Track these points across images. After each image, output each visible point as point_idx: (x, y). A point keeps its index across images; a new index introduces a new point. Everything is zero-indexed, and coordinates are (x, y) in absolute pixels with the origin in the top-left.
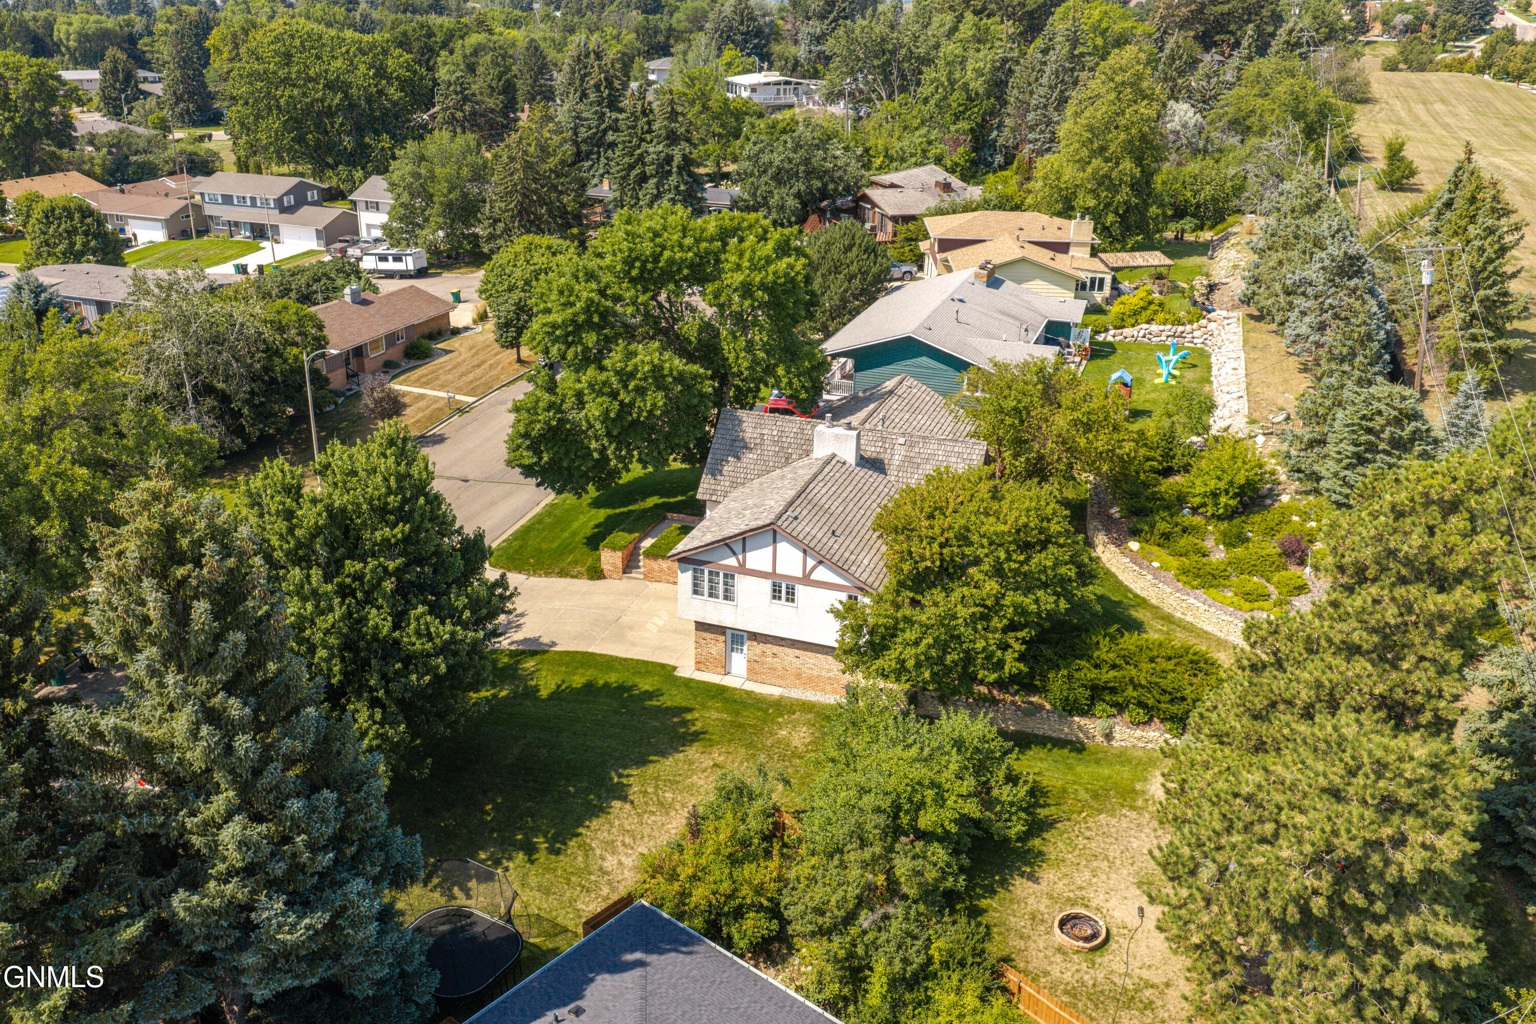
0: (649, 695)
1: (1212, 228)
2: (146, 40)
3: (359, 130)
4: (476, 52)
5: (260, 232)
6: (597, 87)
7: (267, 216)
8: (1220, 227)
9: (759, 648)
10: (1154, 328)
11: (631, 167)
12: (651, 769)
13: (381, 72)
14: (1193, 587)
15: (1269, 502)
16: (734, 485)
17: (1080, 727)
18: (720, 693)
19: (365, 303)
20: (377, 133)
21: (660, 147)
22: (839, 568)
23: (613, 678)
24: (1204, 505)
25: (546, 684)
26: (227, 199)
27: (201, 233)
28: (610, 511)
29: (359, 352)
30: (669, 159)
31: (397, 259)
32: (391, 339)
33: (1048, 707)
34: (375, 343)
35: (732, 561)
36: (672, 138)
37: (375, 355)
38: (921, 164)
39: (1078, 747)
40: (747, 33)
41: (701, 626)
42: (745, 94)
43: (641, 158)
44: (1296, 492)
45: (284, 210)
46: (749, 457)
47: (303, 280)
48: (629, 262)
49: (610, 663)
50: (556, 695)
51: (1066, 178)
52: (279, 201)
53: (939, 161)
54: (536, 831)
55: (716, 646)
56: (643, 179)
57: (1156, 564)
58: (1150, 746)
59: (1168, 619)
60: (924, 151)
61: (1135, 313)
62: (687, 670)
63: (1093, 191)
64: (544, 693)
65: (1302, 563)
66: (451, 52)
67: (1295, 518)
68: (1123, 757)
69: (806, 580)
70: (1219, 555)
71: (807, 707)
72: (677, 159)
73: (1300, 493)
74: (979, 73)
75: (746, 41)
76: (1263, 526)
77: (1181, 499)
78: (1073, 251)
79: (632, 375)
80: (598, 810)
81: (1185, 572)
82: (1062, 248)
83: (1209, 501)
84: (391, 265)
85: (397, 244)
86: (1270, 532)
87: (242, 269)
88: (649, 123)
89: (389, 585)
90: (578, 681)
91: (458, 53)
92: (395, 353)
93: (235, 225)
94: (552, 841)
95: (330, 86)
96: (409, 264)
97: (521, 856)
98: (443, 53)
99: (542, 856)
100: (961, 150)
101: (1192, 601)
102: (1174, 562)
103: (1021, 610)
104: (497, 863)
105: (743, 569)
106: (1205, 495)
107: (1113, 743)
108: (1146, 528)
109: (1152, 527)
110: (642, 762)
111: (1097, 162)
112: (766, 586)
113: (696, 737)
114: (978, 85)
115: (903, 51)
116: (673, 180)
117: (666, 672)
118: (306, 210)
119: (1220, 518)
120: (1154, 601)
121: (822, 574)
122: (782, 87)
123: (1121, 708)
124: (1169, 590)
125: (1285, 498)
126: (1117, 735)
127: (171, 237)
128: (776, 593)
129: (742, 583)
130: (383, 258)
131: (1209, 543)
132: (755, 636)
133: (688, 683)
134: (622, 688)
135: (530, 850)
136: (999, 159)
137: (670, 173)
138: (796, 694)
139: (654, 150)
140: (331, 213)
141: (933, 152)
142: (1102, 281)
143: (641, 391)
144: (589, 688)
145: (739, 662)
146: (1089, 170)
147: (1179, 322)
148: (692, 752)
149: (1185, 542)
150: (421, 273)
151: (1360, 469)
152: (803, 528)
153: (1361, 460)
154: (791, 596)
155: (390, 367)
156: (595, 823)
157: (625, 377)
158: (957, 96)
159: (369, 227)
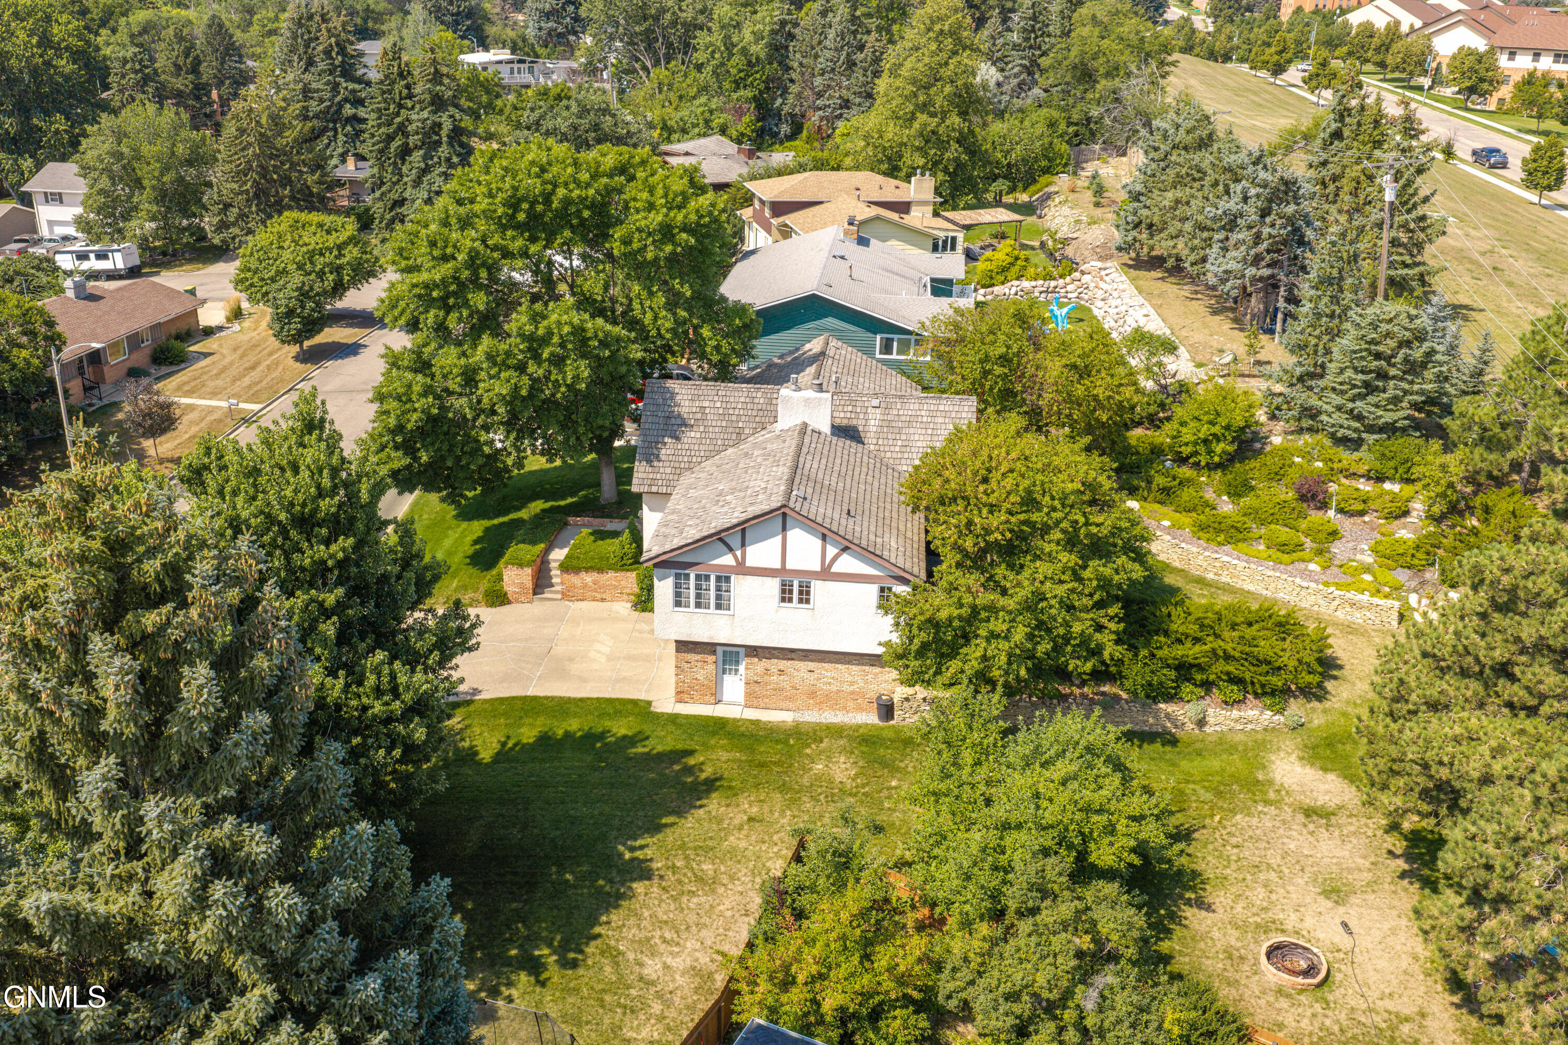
0: (631, 741)
1: (1025, 189)
3: (22, 110)
6: (327, 53)
8: (1032, 188)
9: (760, 665)
10: (1026, 284)
11: (390, 138)
12: (670, 837)
13: (45, 41)
14: (1220, 544)
15: (1258, 445)
16: (679, 472)
17: (1168, 716)
18: (719, 726)
19: (93, 298)
20: (47, 113)
21: (425, 114)
22: (869, 554)
23: (574, 725)
24: (1196, 453)
28: (487, 523)
29: (95, 357)
30: (436, 128)
31: (101, 256)
32: (134, 341)
33: (1124, 695)
34: (114, 346)
35: (727, 560)
36: (438, 103)
37: (116, 362)
38: (705, 135)
39: (1173, 741)
40: (458, 14)
41: (684, 646)
43: (402, 129)
44: (1286, 433)
46: (691, 436)
48: (514, 204)
50: (502, 756)
51: (890, 136)
53: (723, 131)
54: (533, 939)
55: (704, 668)
56: (405, 152)
57: (1166, 523)
58: (1249, 727)
59: (1201, 581)
60: (707, 122)
61: (1004, 270)
62: (665, 703)
63: (918, 149)
64: (486, 755)
65: (1323, 506)
66: (114, 31)
67: (1297, 460)
68: (1224, 745)
69: (826, 574)
70: (1226, 506)
71: (836, 731)
72: (447, 126)
73: (1292, 433)
74: (758, 36)
75: (457, 23)
76: (1265, 471)
77: (1157, 452)
78: (914, 210)
79: (545, 341)
80: (613, 900)
81: (1202, 528)
82: (903, 207)
83: (1201, 449)
84: (95, 264)
85: (98, 239)
86: (1277, 476)
88: (408, 87)
89: (329, 629)
90: (528, 734)
92: (141, 358)
94: (562, 950)
96: (117, 262)
97: (524, 978)
99: (553, 972)
100: (746, 119)
101: (1225, 558)
102: (1186, 519)
103: (1105, 584)
104: (495, 992)
105: (742, 569)
106: (1195, 443)
107: (1208, 729)
108: (1143, 484)
109: (1149, 482)
110: (656, 828)
111: (922, 118)
112: (773, 586)
113: (711, 785)
114: (758, 49)
115: (668, 16)
116: (444, 151)
117: (641, 709)
119: (1219, 466)
120: (1177, 564)
121: (848, 564)
122: (516, 66)
123: (1207, 686)
124: (1195, 550)
125: (1277, 440)
126: (1211, 720)
128: (785, 596)
129: (741, 586)
130: (83, 256)
131: (1209, 495)
132: (754, 651)
133: (674, 719)
134: (590, 738)
135: (535, 967)
136: (785, 129)
137: (439, 143)
138: (812, 717)
139: (418, 117)
141: (716, 122)
142: (954, 239)
143: (558, 361)
144: (545, 740)
145: (734, 685)
146: (916, 125)
147: (1049, 277)
148: (714, 804)
149: (1186, 494)
150: (133, 272)
151: (1370, 399)
152: (819, 509)
153: (1370, 389)
154: (805, 596)
155: (137, 376)
156: (615, 917)
157: (535, 344)
158: (737, 60)
159: (51, 223)
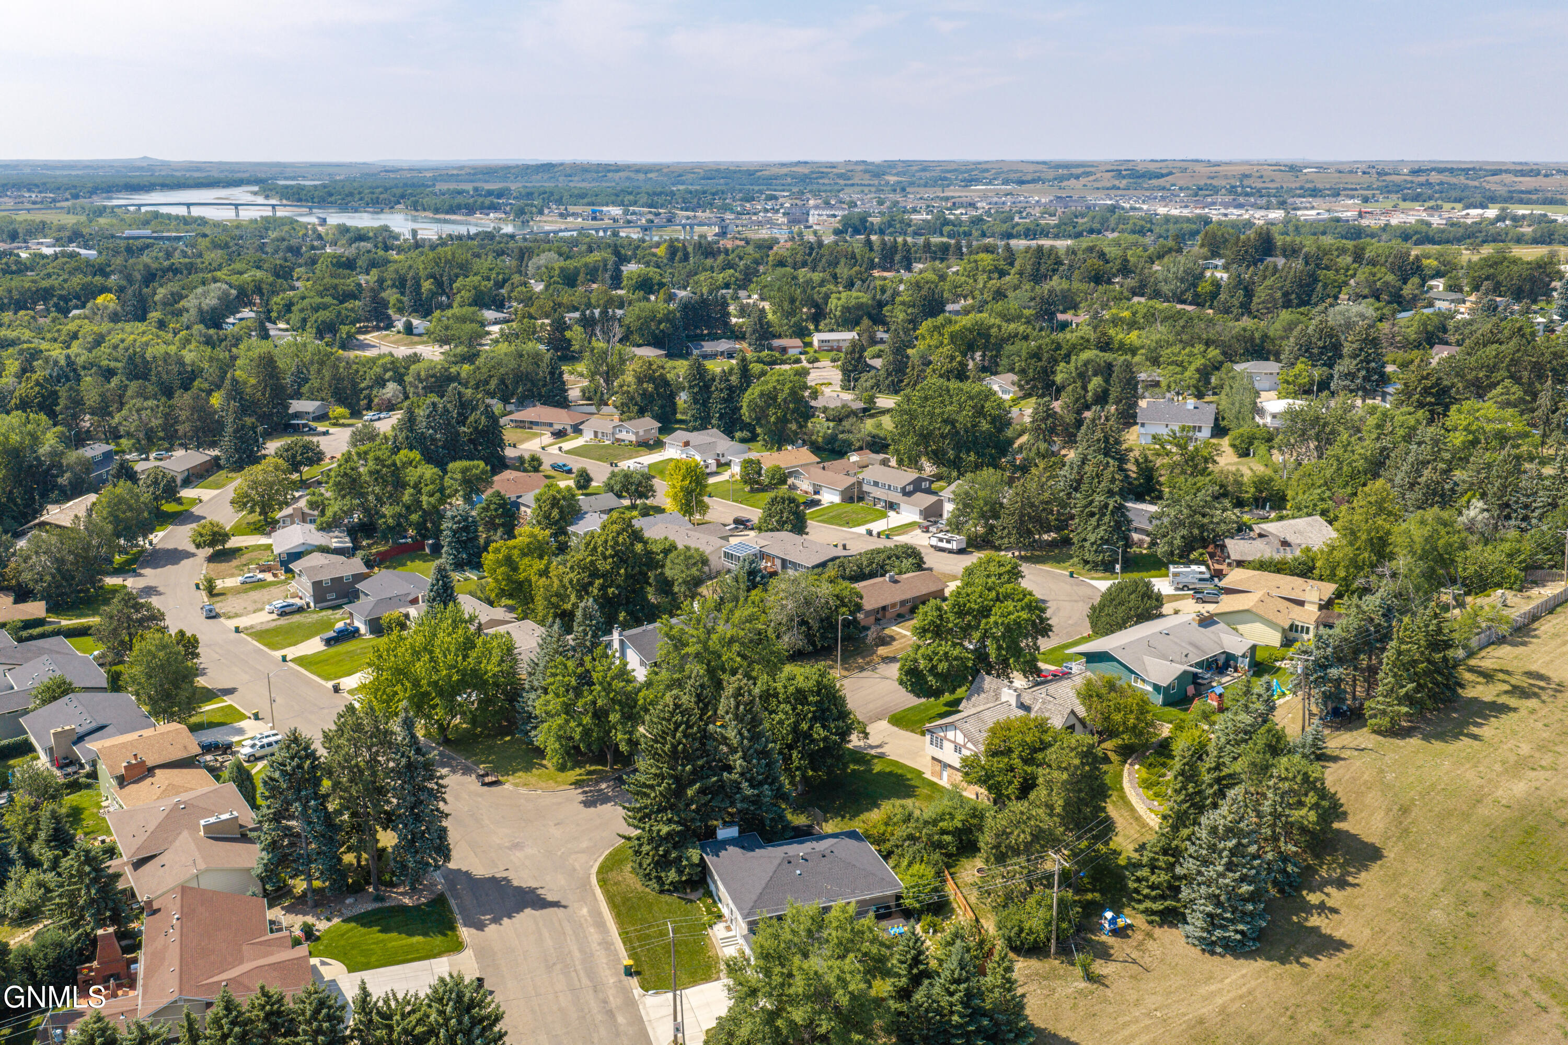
0: (909, 780)
2: (889, 307)
3: (958, 447)
4: (1086, 364)
5: (892, 506)
7: (896, 497)
9: (951, 771)
11: (1086, 507)
12: (892, 802)
14: (1140, 787)
16: (971, 703)
18: (933, 785)
19: (896, 582)
20: (968, 452)
23: (900, 772)
25: (877, 768)
26: (876, 484)
27: (861, 499)
29: (884, 608)
30: (1106, 506)
31: (948, 541)
32: (903, 603)
34: (893, 605)
35: (942, 734)
37: (891, 612)
38: (1311, 514)
41: (933, 758)
42: (1268, 420)
45: (906, 493)
46: (983, 695)
47: (883, 556)
49: (903, 766)
50: (878, 773)
52: (903, 489)
53: (1323, 513)
54: (849, 813)
55: (938, 767)
57: (1139, 776)
62: (928, 775)
69: (964, 746)
78: (1307, 606)
81: (1147, 781)
82: (1301, 603)
84: (944, 545)
87: (870, 533)
90: (888, 770)
91: (1072, 364)
93: (876, 500)
95: (945, 421)
96: (954, 546)
98: (1062, 364)
101: (1134, 792)
102: (1148, 777)
105: (945, 738)
108: (1148, 761)
109: (1151, 761)
110: (891, 799)
112: (952, 746)
113: (914, 796)
116: (1106, 519)
117: (919, 774)
118: (919, 496)
127: (843, 500)
128: (955, 750)
129: (945, 743)
130: (941, 540)
132: (949, 766)
134: (901, 776)
135: (843, 817)
140: (931, 499)
142: (1308, 628)
144: (890, 773)
145: (945, 774)
149: (1158, 769)
150: (961, 551)
154: (960, 752)
155: (900, 618)
